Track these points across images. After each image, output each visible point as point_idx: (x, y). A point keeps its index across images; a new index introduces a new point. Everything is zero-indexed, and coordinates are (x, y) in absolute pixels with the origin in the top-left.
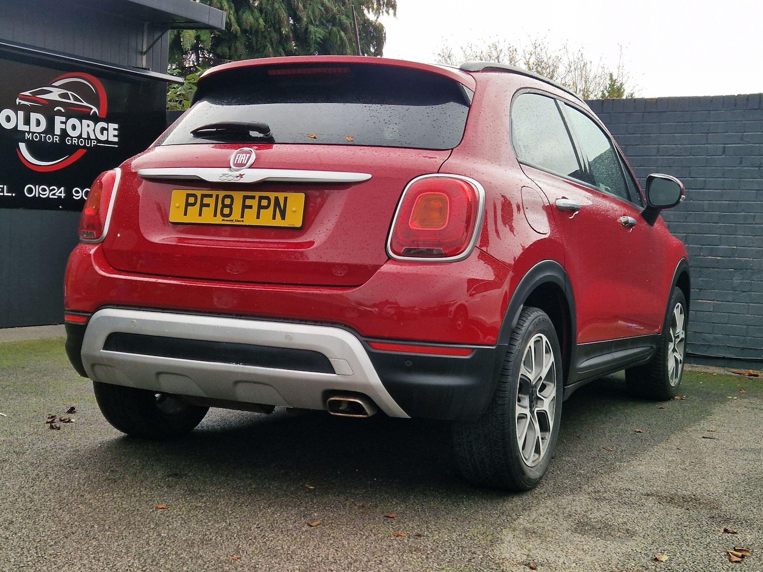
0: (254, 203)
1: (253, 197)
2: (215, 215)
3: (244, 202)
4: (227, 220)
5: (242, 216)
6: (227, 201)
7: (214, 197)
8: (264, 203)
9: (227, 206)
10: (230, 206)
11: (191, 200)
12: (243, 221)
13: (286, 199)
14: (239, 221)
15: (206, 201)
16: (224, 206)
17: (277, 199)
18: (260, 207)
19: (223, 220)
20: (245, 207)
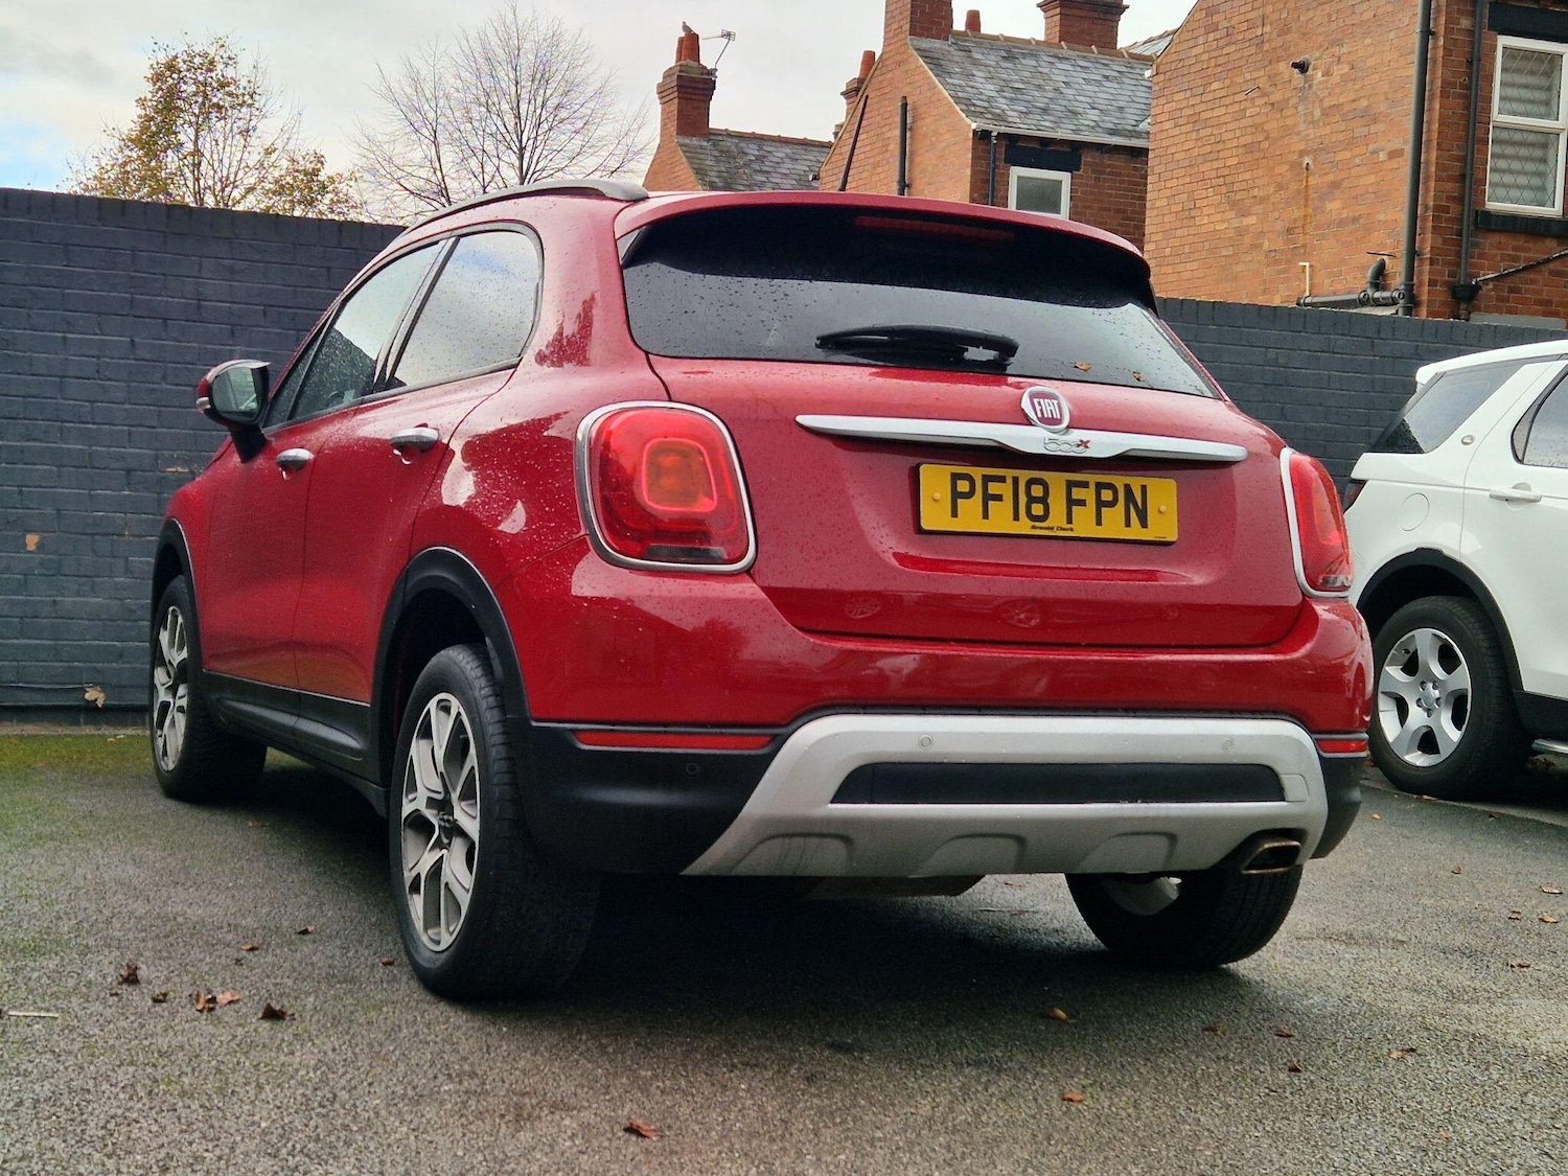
0: (1088, 495)
1: (1085, 485)
2: (1016, 518)
3: (1069, 493)
4: (1041, 528)
5: (1070, 521)
6: (1037, 491)
7: (1009, 481)
8: (1107, 495)
9: (1037, 500)
10: (1043, 500)
11: (963, 486)
12: (1072, 530)
13: (1144, 488)
14: (1062, 529)
15: (994, 488)
16: (1032, 500)
17: (1128, 488)
18: (1101, 504)
19: (1033, 527)
20: (1071, 502)
